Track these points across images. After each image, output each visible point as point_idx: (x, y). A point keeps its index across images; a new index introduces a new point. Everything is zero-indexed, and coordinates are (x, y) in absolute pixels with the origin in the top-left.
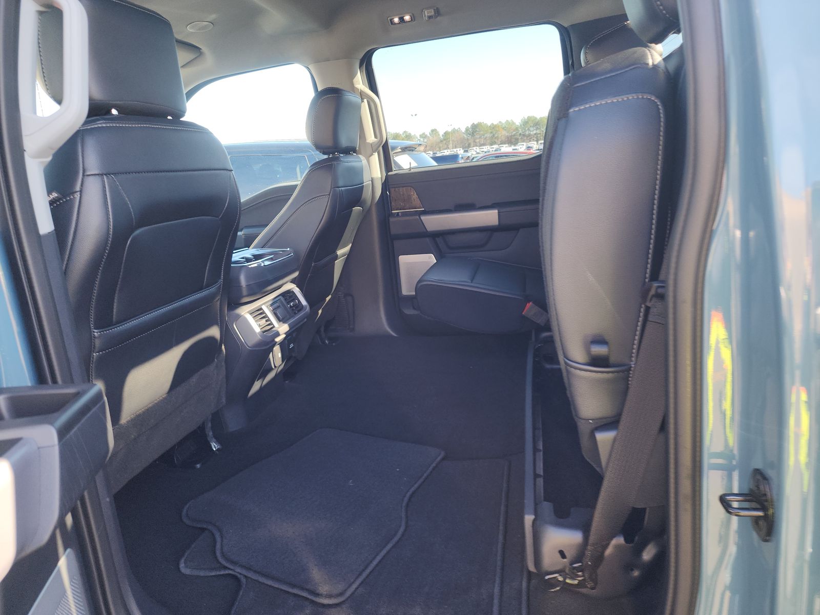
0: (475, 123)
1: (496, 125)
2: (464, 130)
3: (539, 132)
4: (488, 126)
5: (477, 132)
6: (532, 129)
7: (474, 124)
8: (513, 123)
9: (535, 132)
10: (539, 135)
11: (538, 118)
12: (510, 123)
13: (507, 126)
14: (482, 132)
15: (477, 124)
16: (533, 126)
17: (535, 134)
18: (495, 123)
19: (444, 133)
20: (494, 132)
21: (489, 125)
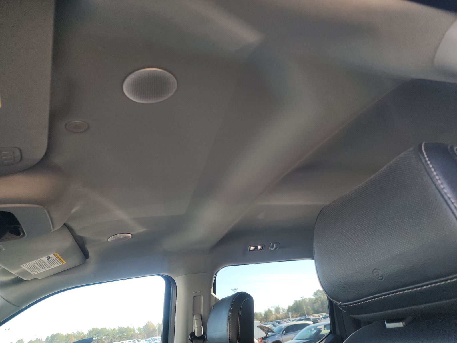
1: (70, 335)
3: (99, 338)
4: (63, 335)
5: (55, 341)
6: (95, 336)
7: (53, 334)
8: (82, 333)
9: (96, 338)
10: (99, 340)
11: (100, 329)
12: (80, 333)
14: (58, 340)
15: (56, 334)
16: (96, 335)
17: (97, 340)
18: (69, 333)
20: (68, 340)
21: (65, 335)
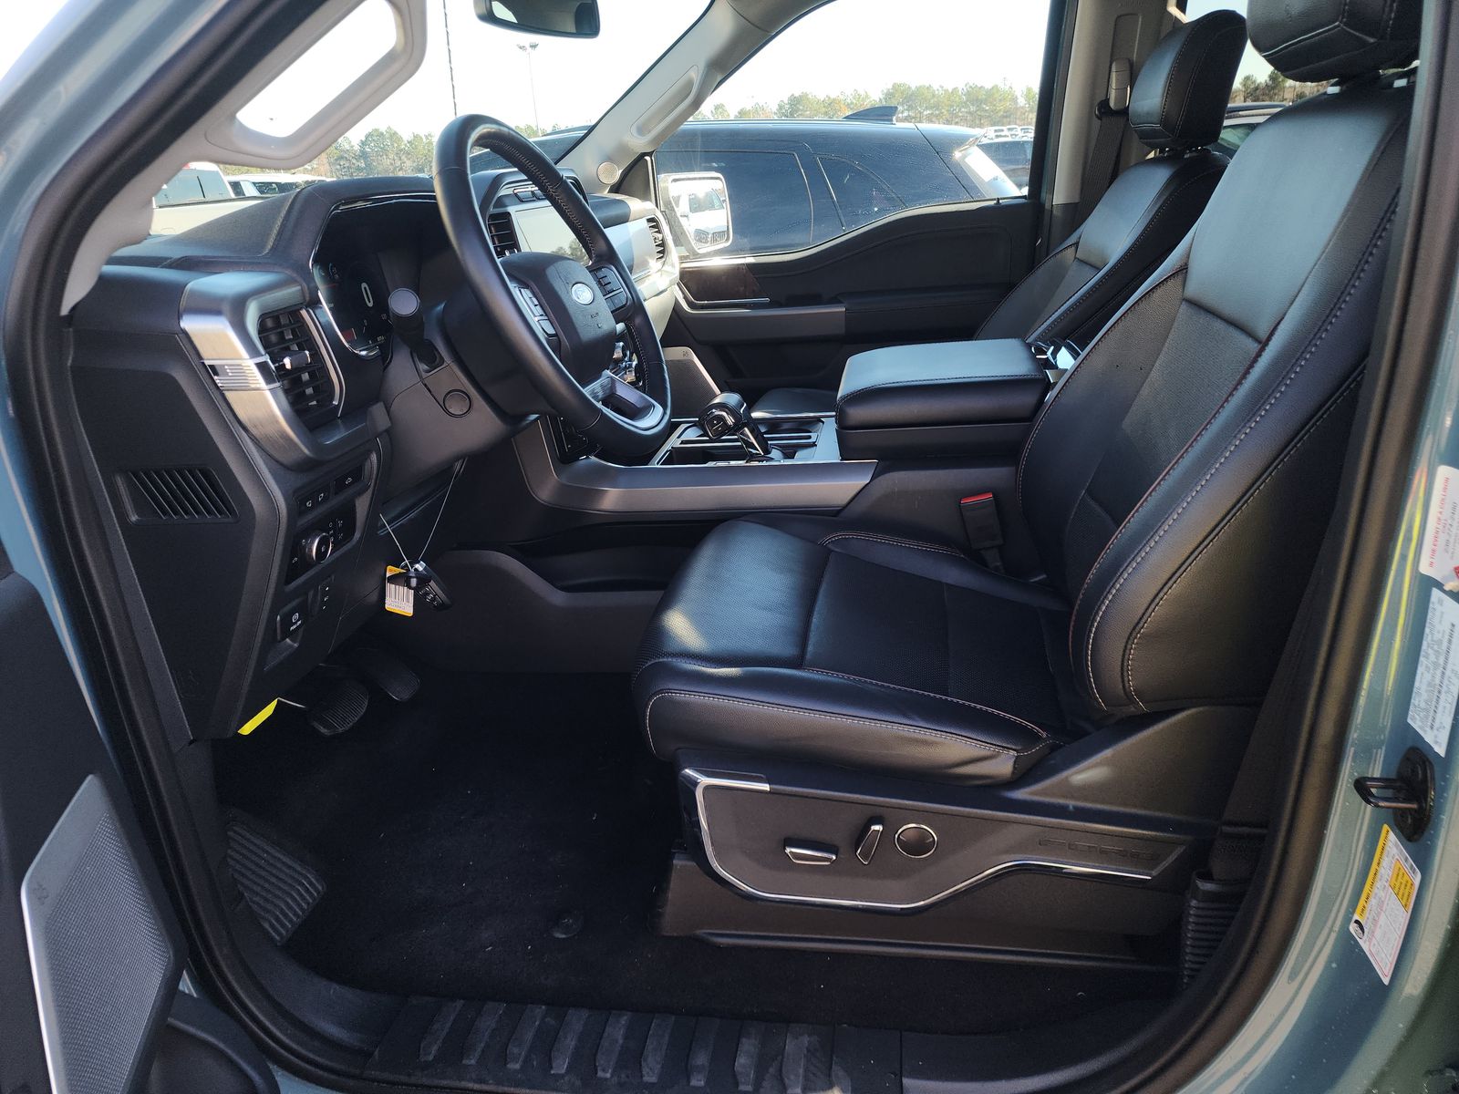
0: (797, 95)
2: (775, 108)
11: (913, 88)
13: (854, 101)
16: (902, 104)
19: (740, 113)
21: (822, 99)
